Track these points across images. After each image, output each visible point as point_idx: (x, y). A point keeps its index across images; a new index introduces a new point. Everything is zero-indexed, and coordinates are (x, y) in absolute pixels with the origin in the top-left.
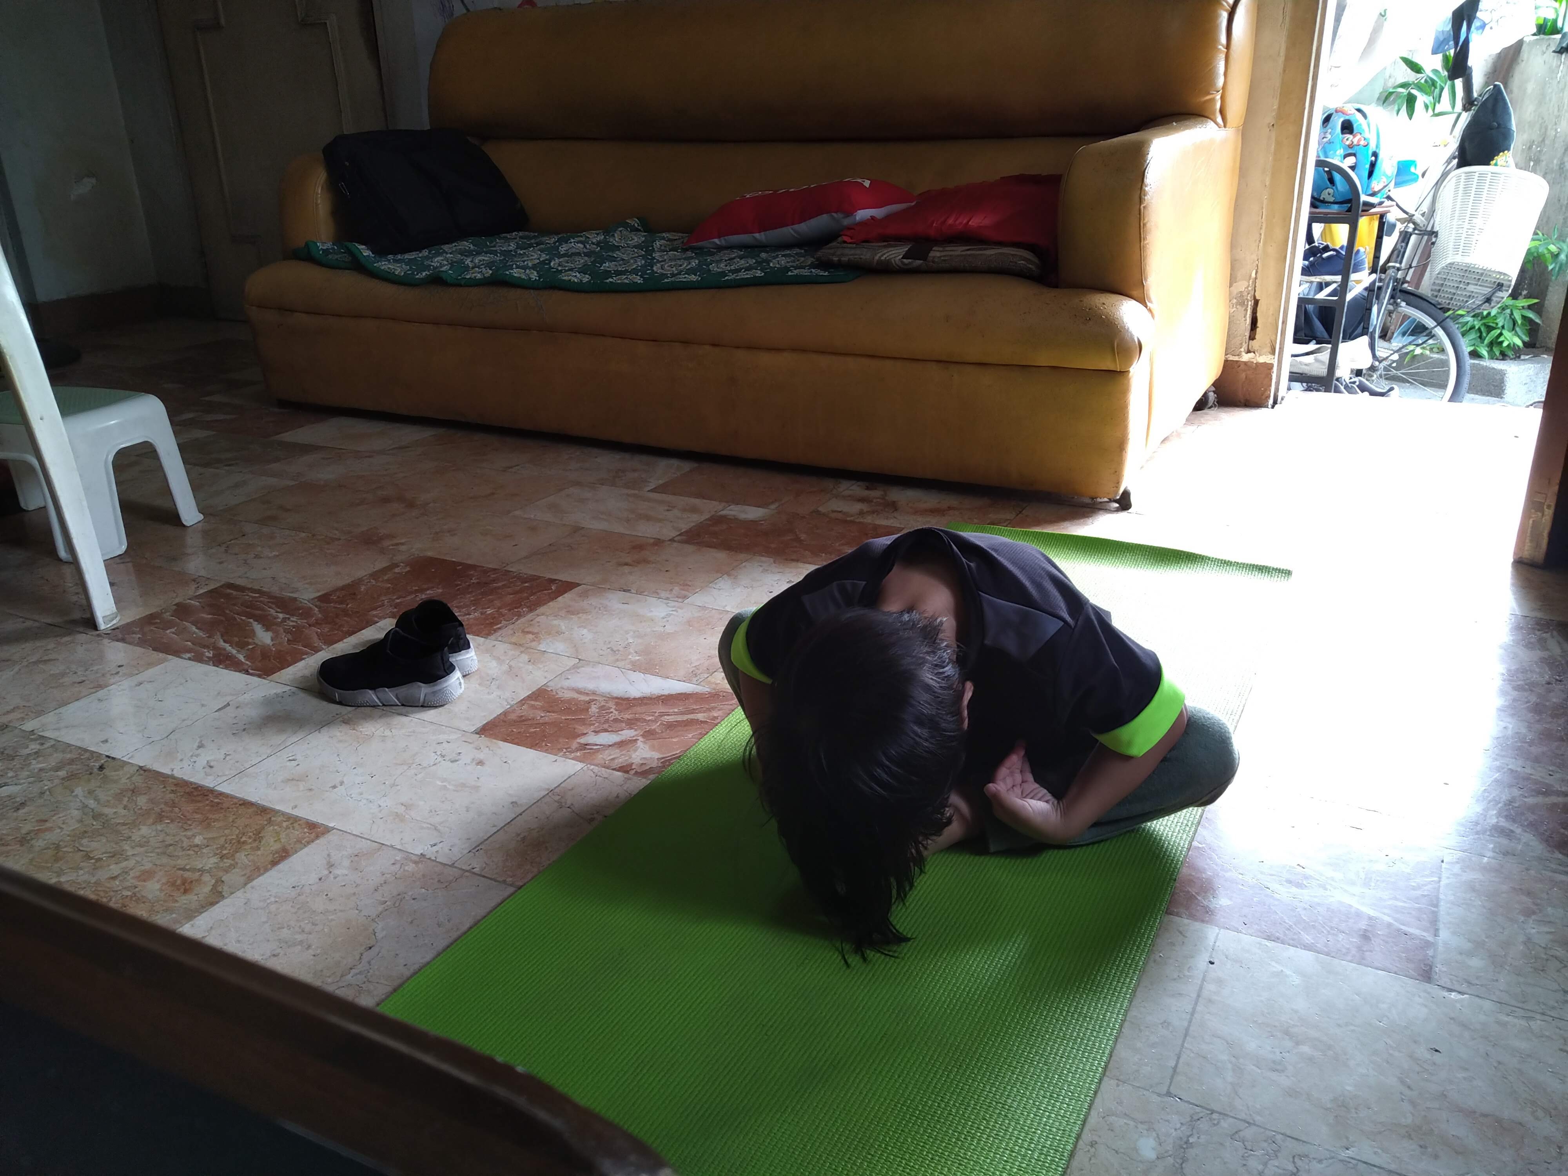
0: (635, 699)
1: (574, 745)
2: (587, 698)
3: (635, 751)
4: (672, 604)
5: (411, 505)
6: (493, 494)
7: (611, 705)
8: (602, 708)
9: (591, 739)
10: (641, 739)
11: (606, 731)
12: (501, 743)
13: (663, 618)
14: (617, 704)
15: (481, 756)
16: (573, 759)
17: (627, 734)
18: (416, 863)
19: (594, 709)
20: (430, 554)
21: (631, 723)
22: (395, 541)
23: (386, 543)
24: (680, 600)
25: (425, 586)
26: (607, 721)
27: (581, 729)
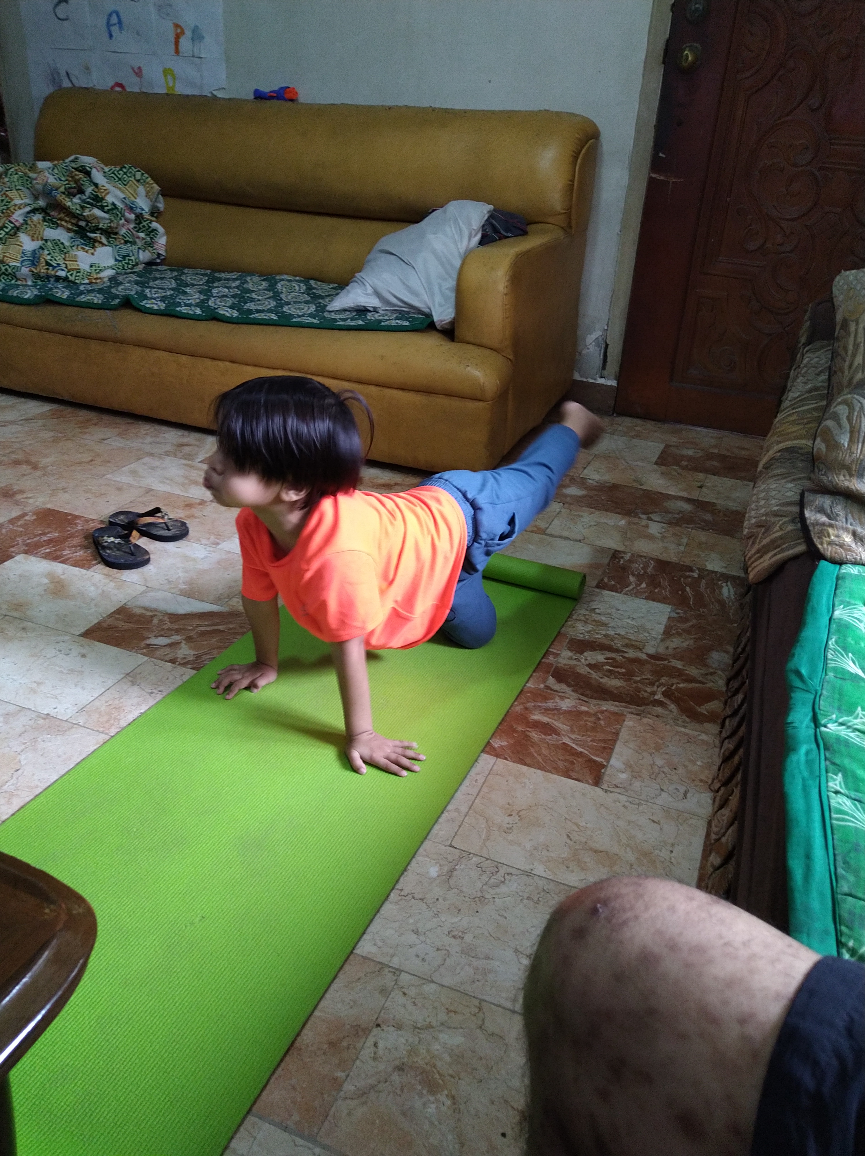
0: (181, 615)
1: (142, 645)
2: (151, 614)
3: (180, 649)
4: (209, 549)
5: (35, 467)
6: (92, 461)
7: (166, 618)
8: (160, 620)
9: (153, 641)
10: (184, 642)
11: (162, 636)
12: (97, 643)
13: (202, 559)
14: (170, 618)
15: (84, 651)
16: (141, 654)
17: (176, 638)
18: (44, 719)
19: (155, 621)
20: (49, 506)
21: (177, 631)
22: (25, 496)
23: (19, 497)
24: (214, 546)
25: (46, 531)
26: (163, 630)
27: (147, 634)
